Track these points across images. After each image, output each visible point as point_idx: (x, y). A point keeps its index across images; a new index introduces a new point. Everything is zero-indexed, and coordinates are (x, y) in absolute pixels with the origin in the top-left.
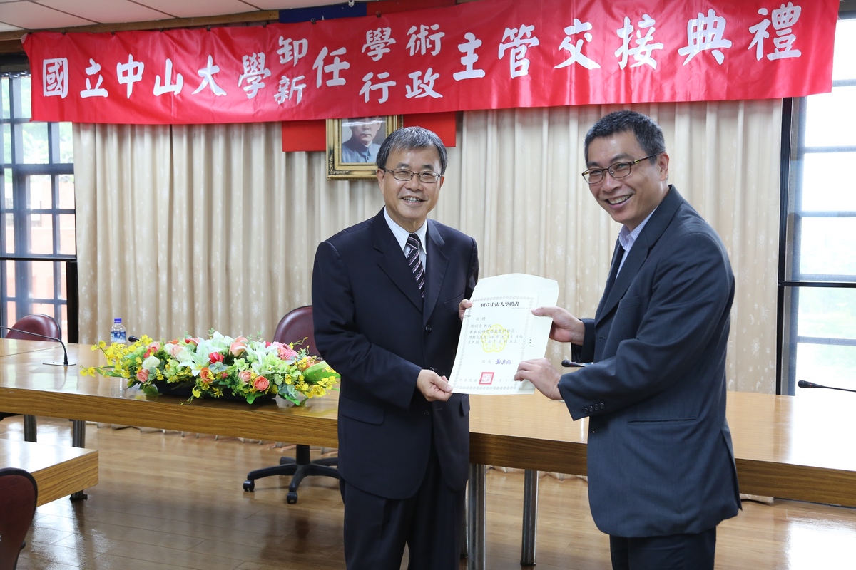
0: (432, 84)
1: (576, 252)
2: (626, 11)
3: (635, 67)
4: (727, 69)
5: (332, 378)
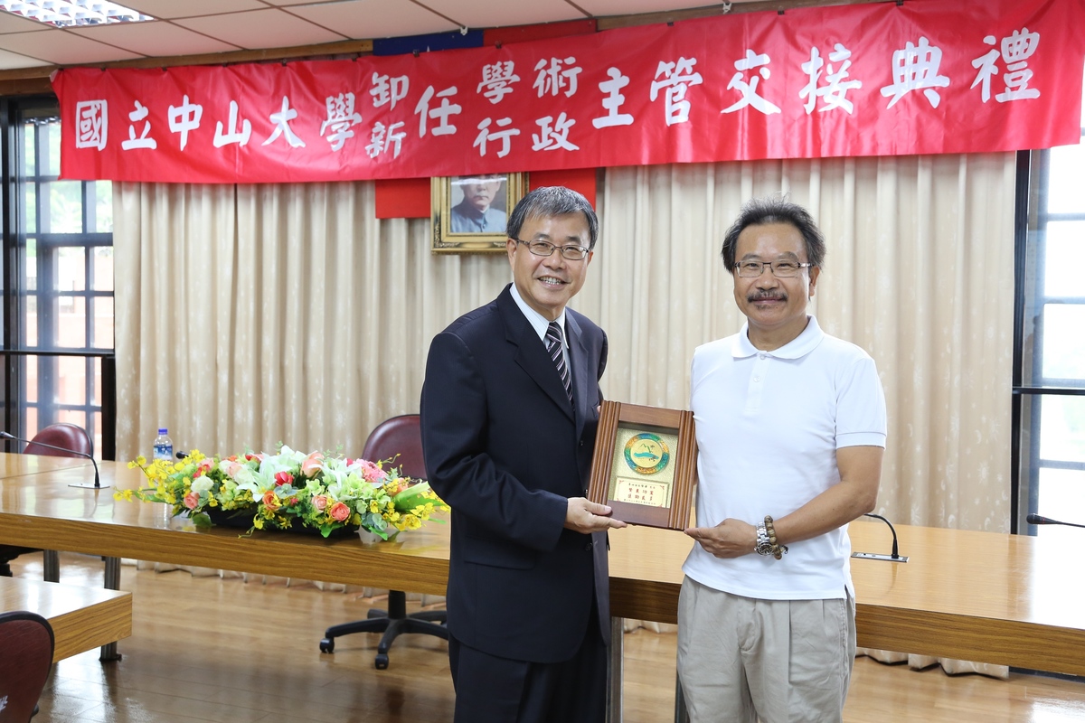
0: (566, 132)
2: (813, 40)
3: (825, 112)
4: (944, 114)
5: (430, 505)
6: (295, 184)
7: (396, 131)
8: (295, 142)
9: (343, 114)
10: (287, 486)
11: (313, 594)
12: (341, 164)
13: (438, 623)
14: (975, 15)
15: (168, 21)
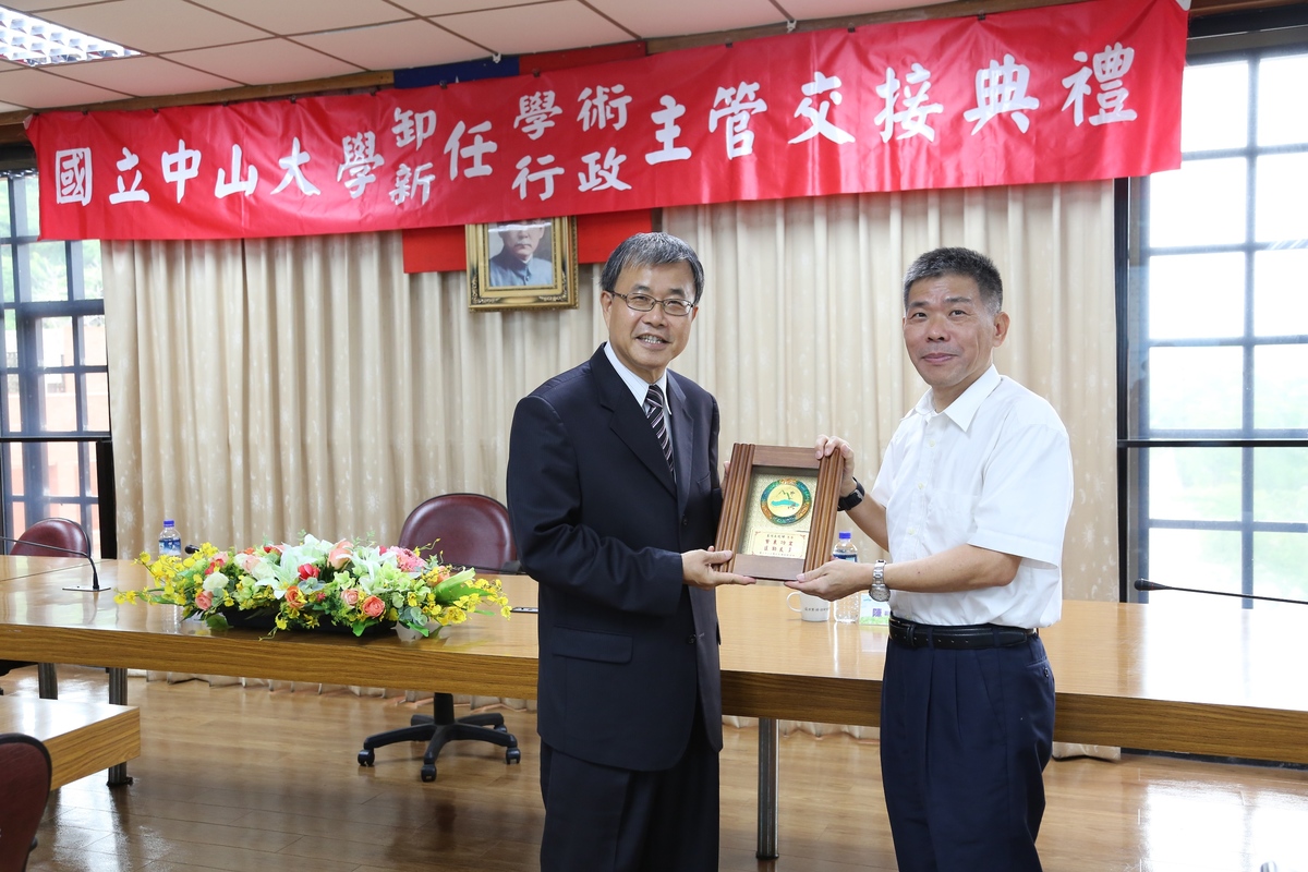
0: (616, 170)
1: (830, 406)
2: (888, 60)
3: (904, 140)
4: (1034, 140)
5: (475, 596)
6: (311, 237)
7: (423, 174)
8: (309, 189)
9: (363, 156)
10: (312, 580)
11: (349, 700)
12: (362, 213)
13: (491, 727)
14: (1063, 29)
15: (157, 55)
